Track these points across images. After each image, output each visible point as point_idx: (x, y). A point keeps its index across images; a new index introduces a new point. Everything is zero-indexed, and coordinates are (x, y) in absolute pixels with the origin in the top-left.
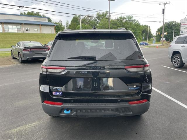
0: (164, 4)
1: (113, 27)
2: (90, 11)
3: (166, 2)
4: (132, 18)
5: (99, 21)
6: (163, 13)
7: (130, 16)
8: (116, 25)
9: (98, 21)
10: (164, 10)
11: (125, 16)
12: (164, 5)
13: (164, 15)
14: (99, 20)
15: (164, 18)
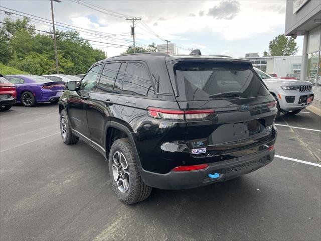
0: (133, 20)
1: (43, 47)
2: (12, 13)
3: (136, 18)
4: (77, 36)
5: (11, 36)
6: (133, 33)
7: (73, 32)
8: (49, 46)
9: (7, 33)
10: (133, 29)
11: (64, 31)
12: (133, 22)
13: (134, 36)
14: (9, 31)
15: (134, 41)
